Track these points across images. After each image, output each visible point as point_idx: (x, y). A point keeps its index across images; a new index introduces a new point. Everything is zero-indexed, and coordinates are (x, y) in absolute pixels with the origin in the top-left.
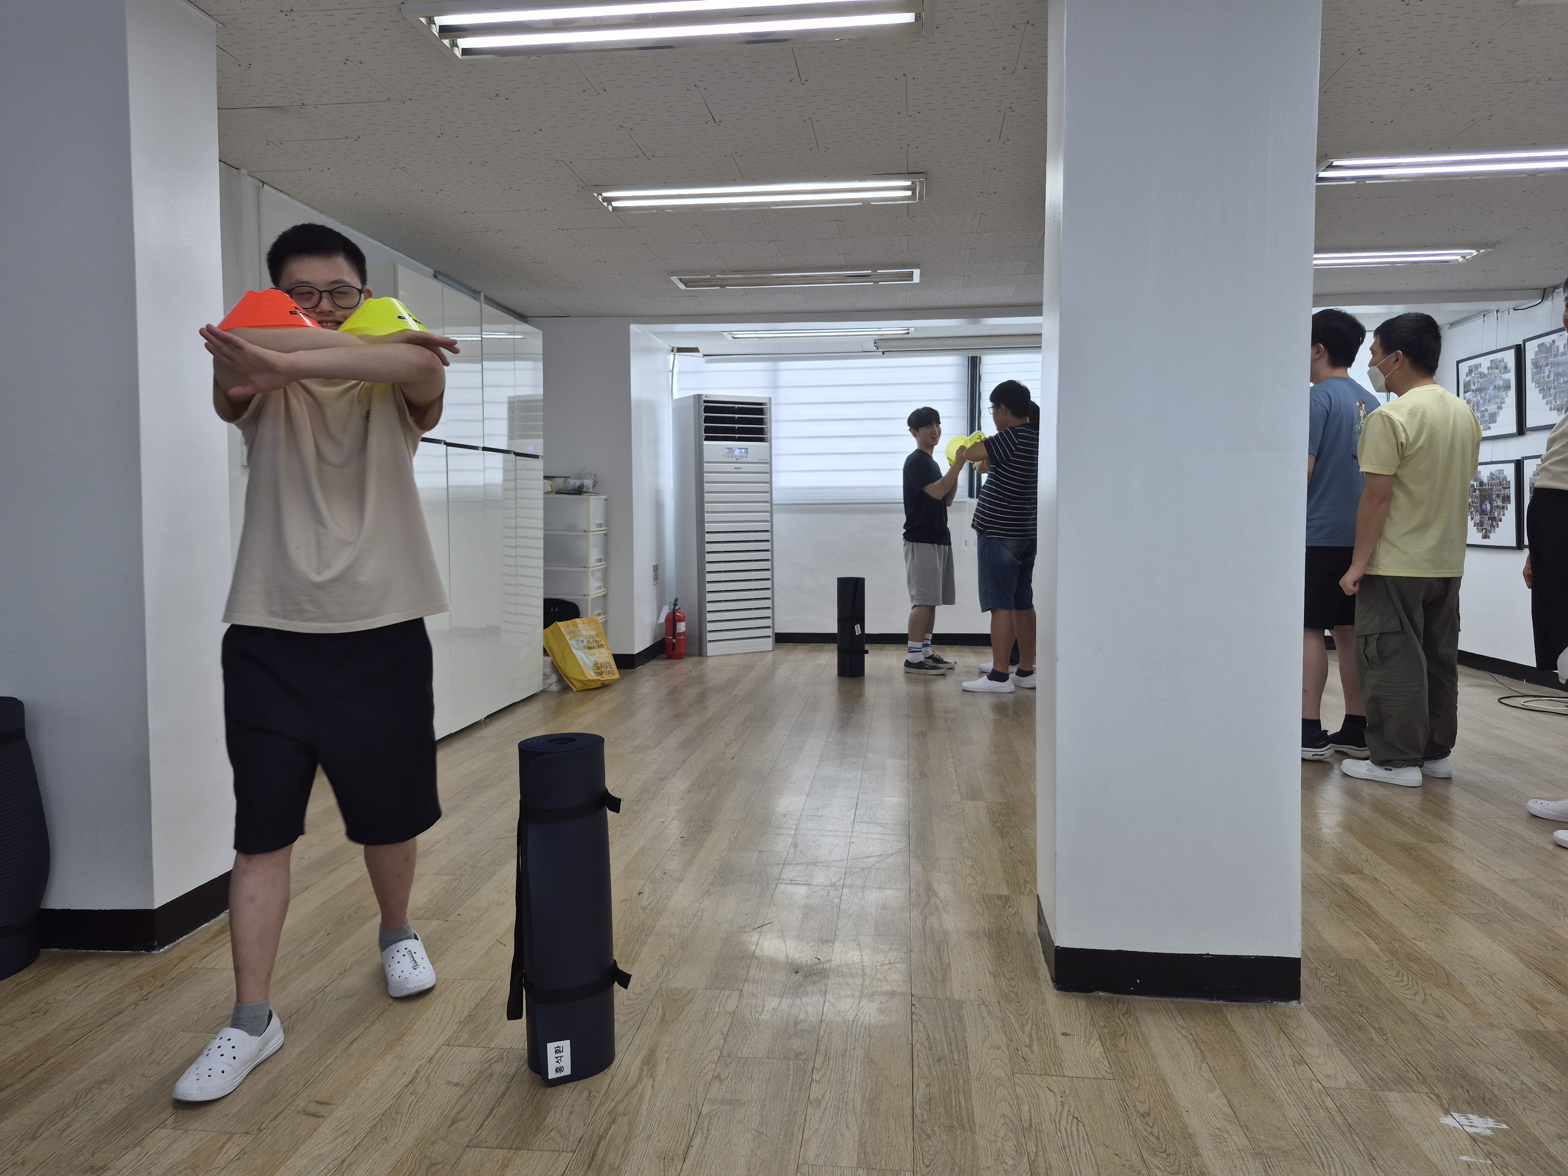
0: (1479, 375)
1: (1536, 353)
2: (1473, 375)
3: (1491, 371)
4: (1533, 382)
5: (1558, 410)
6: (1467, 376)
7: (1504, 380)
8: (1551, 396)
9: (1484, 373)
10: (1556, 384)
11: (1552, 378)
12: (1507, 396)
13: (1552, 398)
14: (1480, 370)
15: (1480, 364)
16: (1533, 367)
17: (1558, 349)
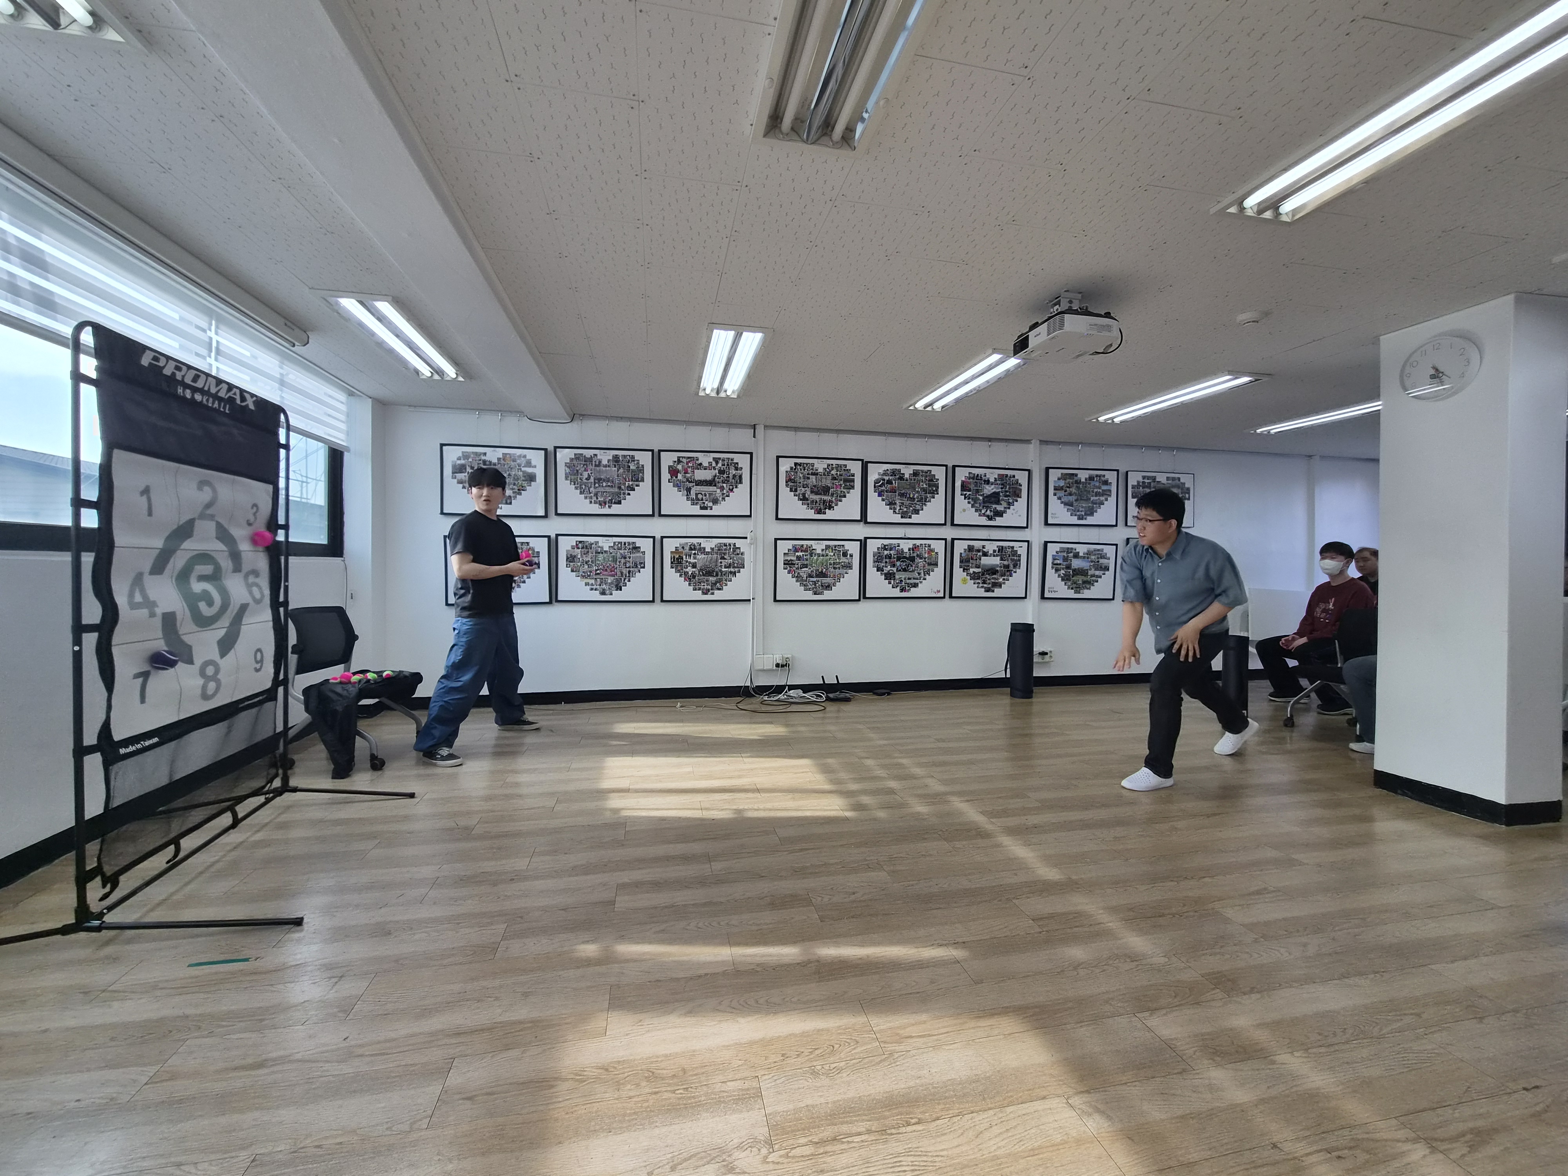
0: (481, 462)
1: (572, 460)
2: (470, 460)
3: (502, 462)
4: (566, 478)
5: (600, 504)
6: (459, 459)
7: (524, 472)
8: (590, 493)
9: (490, 462)
10: (597, 485)
11: (592, 480)
12: (530, 486)
13: (592, 495)
14: (483, 458)
15: (485, 454)
16: (568, 470)
17: (600, 462)
